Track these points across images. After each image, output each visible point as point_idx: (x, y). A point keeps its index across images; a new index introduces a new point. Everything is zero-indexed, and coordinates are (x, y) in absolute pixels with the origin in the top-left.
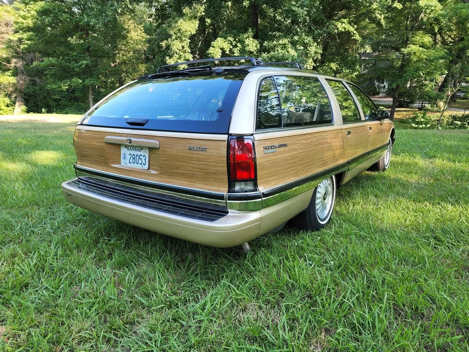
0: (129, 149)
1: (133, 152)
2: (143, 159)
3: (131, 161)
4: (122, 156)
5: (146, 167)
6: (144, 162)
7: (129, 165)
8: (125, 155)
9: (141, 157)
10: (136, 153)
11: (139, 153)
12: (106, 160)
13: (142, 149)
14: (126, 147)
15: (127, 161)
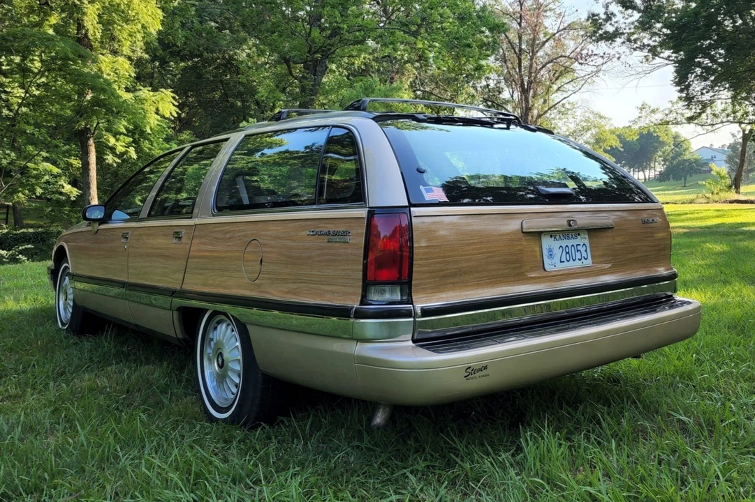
0: (557, 237)
1: (564, 243)
2: (583, 249)
3: (564, 259)
4: (545, 253)
5: (589, 262)
6: (584, 254)
7: (560, 266)
8: (550, 250)
9: (579, 248)
10: (570, 242)
11: (574, 242)
12: (520, 267)
13: (579, 235)
14: (551, 237)
15: (556, 259)
